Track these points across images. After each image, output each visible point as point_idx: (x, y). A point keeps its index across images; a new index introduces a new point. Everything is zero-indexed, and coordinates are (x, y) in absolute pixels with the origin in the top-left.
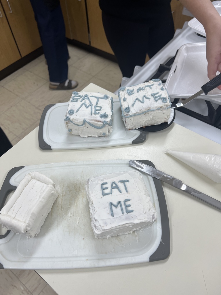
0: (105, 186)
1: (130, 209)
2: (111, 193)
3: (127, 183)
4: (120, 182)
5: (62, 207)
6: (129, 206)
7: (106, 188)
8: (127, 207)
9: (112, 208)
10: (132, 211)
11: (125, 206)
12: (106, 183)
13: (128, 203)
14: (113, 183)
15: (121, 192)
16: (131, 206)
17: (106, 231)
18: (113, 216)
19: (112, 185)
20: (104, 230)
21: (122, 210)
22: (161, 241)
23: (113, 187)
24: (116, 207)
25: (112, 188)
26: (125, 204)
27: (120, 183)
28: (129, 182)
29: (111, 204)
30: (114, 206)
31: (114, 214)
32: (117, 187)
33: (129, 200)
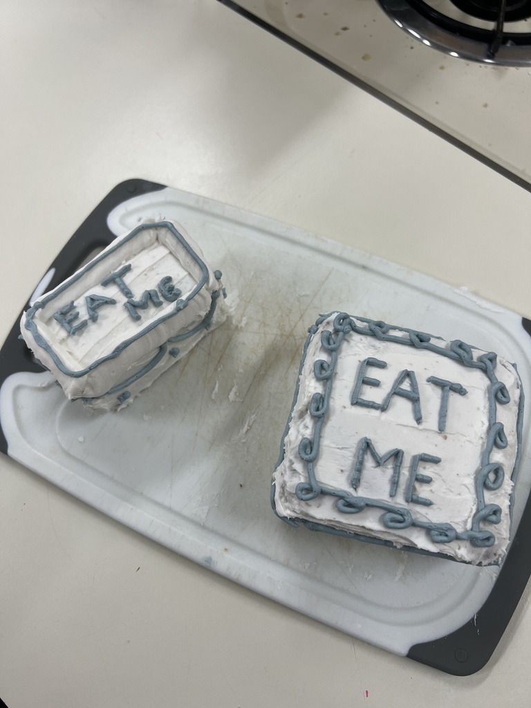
0: (373, 373)
1: (424, 492)
2: (383, 408)
3: (454, 398)
4: (435, 382)
5: (219, 361)
6: (427, 481)
7: (375, 384)
8: (417, 479)
9: (363, 458)
10: (427, 504)
11: (411, 475)
12: (382, 365)
13: (427, 471)
14: (408, 375)
15: (419, 420)
16: (435, 486)
17: (311, 520)
18: (355, 489)
19: (400, 381)
20: (307, 515)
21: (395, 483)
22: (473, 619)
23: (398, 390)
24: (379, 462)
25: (396, 392)
26: (413, 467)
27: (433, 386)
28: (464, 394)
29: (367, 446)
30: (374, 455)
31: (362, 481)
32: (414, 398)
33: (436, 461)
